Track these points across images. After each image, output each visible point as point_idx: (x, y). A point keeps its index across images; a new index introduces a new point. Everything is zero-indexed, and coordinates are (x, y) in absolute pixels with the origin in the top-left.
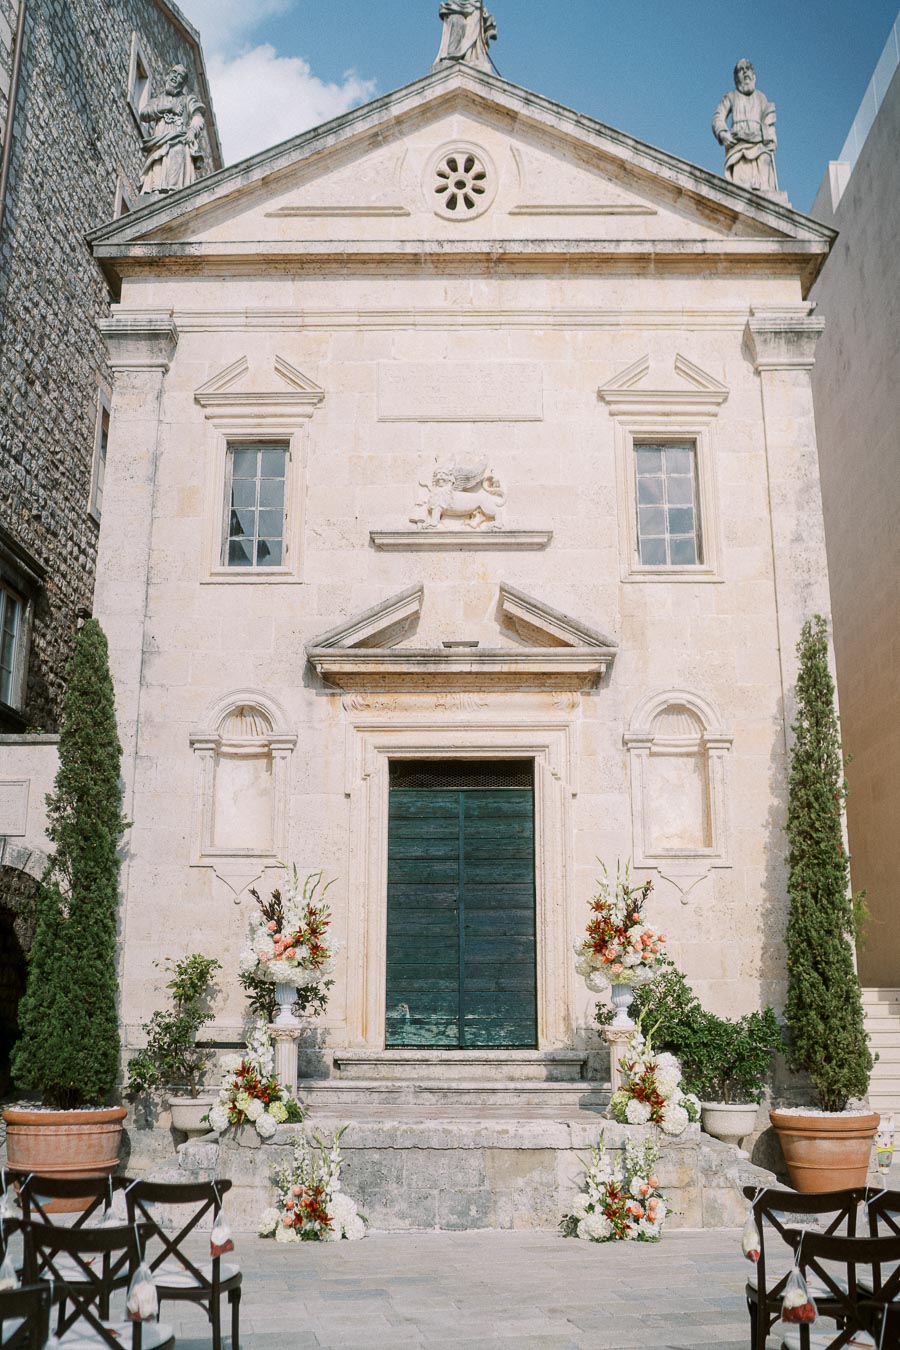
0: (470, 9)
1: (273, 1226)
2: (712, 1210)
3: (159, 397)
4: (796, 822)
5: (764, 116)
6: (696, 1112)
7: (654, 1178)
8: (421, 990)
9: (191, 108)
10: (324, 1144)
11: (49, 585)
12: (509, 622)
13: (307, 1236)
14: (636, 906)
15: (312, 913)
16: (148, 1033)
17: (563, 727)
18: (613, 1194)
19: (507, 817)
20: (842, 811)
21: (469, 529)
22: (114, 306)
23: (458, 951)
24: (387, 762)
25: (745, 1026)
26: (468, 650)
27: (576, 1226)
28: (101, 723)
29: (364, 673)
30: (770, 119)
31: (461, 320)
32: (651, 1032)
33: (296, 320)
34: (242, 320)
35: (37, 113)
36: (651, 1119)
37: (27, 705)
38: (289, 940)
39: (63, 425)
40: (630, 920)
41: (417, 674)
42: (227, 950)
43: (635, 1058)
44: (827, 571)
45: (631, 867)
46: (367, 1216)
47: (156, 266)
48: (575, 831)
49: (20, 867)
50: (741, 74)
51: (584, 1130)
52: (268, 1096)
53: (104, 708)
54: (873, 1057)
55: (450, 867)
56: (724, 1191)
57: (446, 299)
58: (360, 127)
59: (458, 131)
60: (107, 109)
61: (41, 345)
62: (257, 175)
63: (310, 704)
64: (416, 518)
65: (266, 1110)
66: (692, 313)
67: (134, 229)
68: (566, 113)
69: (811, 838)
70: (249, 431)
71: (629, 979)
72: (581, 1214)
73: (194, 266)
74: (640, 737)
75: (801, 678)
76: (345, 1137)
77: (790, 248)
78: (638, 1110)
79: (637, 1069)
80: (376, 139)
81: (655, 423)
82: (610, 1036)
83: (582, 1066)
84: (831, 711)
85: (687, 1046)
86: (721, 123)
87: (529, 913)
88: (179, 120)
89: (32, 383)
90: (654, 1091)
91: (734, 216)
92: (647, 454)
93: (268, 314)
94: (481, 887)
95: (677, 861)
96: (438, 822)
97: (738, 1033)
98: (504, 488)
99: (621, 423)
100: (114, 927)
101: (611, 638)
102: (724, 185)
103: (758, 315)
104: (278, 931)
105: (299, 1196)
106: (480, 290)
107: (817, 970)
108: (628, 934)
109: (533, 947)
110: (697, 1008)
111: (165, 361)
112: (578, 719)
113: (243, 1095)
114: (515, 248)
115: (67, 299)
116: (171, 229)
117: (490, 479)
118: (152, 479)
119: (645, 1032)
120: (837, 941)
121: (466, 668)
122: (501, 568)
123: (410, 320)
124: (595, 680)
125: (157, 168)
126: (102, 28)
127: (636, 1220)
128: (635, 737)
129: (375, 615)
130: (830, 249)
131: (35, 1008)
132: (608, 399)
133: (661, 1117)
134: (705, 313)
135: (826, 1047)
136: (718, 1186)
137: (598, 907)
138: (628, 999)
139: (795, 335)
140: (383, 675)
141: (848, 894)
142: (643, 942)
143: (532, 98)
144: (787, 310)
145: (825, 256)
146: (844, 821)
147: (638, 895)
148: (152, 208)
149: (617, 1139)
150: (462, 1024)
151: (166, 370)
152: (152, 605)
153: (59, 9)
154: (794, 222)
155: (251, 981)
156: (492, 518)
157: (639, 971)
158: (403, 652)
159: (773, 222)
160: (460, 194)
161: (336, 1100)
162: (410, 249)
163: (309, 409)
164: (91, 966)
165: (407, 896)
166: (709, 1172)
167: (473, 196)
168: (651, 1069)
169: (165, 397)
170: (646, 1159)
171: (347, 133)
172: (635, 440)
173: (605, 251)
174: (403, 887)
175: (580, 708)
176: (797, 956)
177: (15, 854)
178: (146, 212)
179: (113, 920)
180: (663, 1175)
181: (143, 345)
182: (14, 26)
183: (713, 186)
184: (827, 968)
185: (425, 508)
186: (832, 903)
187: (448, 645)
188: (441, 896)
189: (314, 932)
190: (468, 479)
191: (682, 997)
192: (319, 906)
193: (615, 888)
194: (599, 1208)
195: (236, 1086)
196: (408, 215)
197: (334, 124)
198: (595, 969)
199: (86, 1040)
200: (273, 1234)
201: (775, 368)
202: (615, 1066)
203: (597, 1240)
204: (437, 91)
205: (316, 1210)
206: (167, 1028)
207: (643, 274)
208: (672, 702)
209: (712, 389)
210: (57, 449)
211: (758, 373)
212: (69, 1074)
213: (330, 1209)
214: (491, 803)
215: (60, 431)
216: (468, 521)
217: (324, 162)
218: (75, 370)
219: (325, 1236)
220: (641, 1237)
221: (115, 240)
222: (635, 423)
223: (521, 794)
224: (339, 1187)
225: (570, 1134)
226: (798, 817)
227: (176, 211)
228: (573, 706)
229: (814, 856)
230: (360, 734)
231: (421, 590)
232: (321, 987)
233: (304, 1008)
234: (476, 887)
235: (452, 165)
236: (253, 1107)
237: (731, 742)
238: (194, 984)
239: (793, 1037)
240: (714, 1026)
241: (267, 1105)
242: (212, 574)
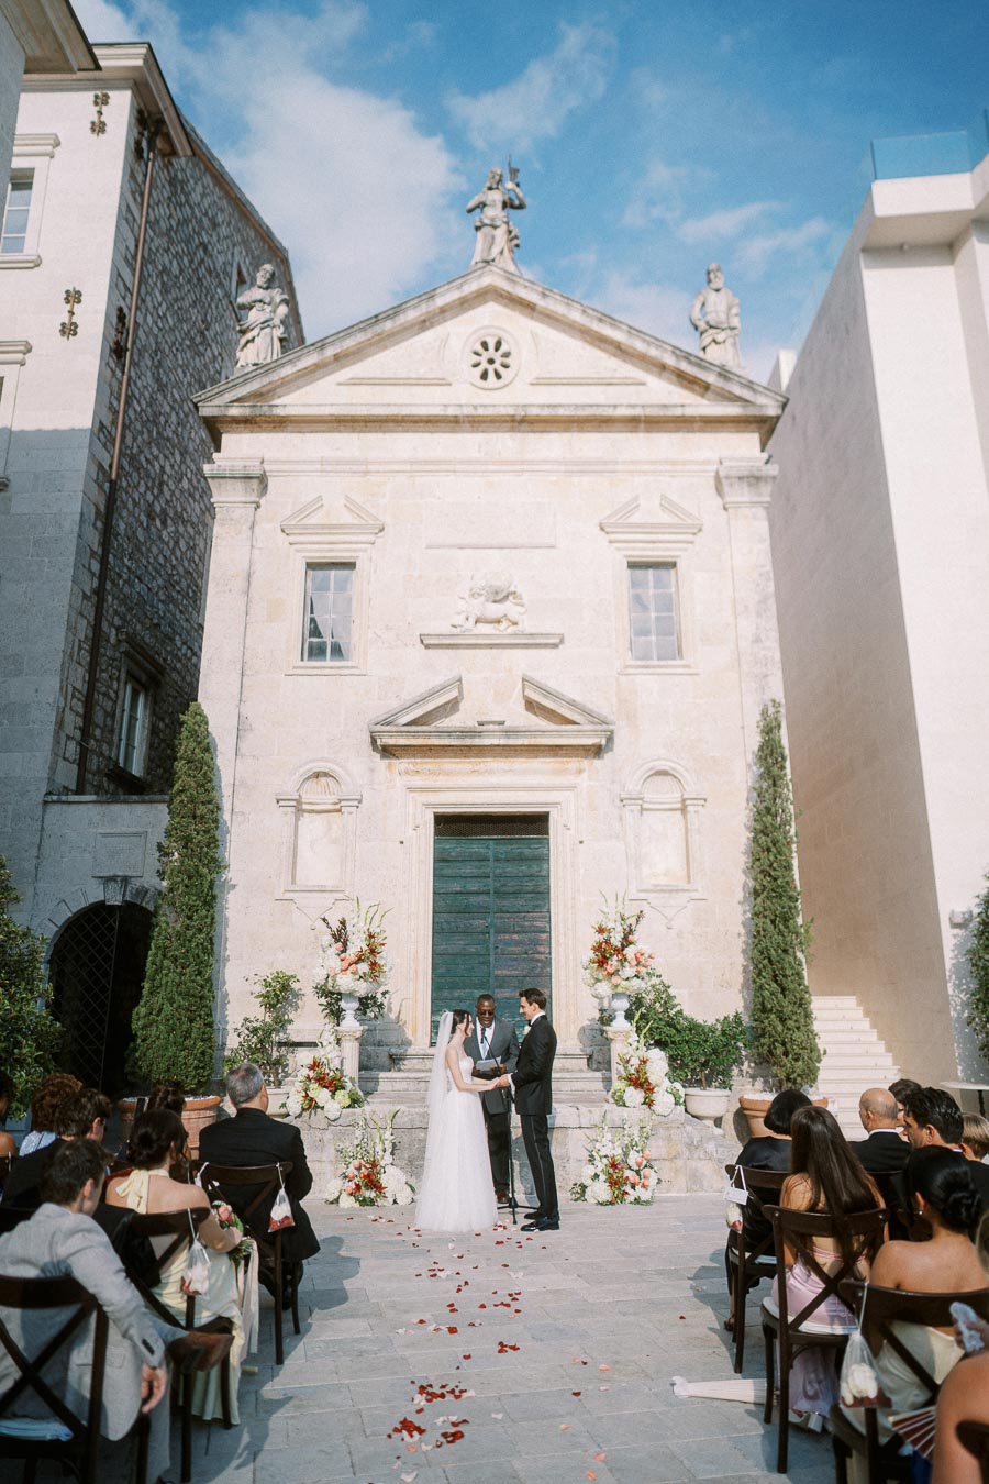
0: (498, 223)
1: (337, 1195)
2: (695, 1178)
3: (252, 527)
4: (758, 863)
5: (729, 309)
6: (680, 1097)
7: (647, 1152)
8: (460, 999)
9: (278, 300)
10: (380, 1125)
11: (168, 679)
12: (531, 705)
13: (364, 1202)
14: (631, 930)
15: (371, 936)
16: (239, 1035)
17: (571, 788)
18: (614, 1166)
19: (527, 859)
20: (795, 855)
21: (497, 632)
22: (215, 455)
23: (488, 967)
24: (432, 816)
25: (719, 1027)
26: (497, 727)
27: (584, 1192)
28: (203, 786)
29: (414, 746)
30: (735, 311)
31: (491, 468)
32: (644, 1032)
33: (362, 468)
34: (318, 467)
35: (156, 305)
36: (644, 1103)
37: (149, 774)
38: (353, 958)
39: (178, 553)
40: (626, 942)
41: (457, 746)
42: (304, 967)
43: (631, 1052)
44: (780, 665)
45: (626, 898)
46: (413, 1185)
47: (247, 423)
48: (582, 871)
49: (139, 902)
50: (712, 276)
51: (590, 1112)
52: (334, 1086)
53: (205, 773)
54: (822, 1052)
55: (482, 898)
56: (703, 1162)
57: (479, 451)
58: (412, 315)
59: (491, 317)
60: (213, 306)
61: (161, 491)
62: (330, 352)
63: (372, 770)
64: (456, 624)
65: (333, 1098)
66: (674, 463)
67: (232, 394)
68: (575, 305)
69: (770, 875)
70: (323, 554)
71: (626, 989)
72: (588, 1182)
73: (280, 423)
74: (634, 796)
75: (761, 749)
76: (396, 1119)
77: (751, 411)
78: (634, 1096)
79: (631, 1062)
80: (424, 324)
81: (644, 549)
82: (610, 1035)
83: (588, 1060)
84: (785, 775)
85: (673, 1043)
86: (696, 314)
87: (544, 936)
88: (268, 309)
89: (154, 519)
90: (647, 1080)
91: (706, 387)
92: (638, 572)
93: (338, 462)
94: (508, 915)
95: (662, 895)
96: (472, 863)
97: (713, 1032)
98: (525, 600)
99: (618, 549)
100: (212, 949)
101: (611, 718)
102: (699, 361)
103: (726, 464)
104: (343, 952)
105: (359, 1169)
106: (506, 443)
107: (776, 981)
108: (625, 952)
109: (548, 963)
110: (680, 1012)
111: (257, 499)
112: (583, 781)
113: (314, 1086)
114: (534, 412)
115: (181, 454)
116: (261, 395)
117: (515, 593)
118: (247, 593)
119: (639, 1030)
120: (792, 959)
121: (495, 742)
122: (522, 662)
123: (451, 468)
124: (597, 751)
125: (249, 345)
126: (209, 242)
127: (633, 1187)
128: (628, 796)
129: (423, 700)
130: (783, 410)
131: (145, 1016)
132: (607, 530)
133: (652, 1101)
134: (684, 463)
135: (784, 1044)
136: (699, 1158)
137: (601, 930)
138: (623, 1004)
139: (754, 480)
140: (430, 748)
141: (800, 921)
142: (637, 959)
143: (548, 293)
144: (749, 460)
145: (778, 418)
146: (795, 862)
147: (632, 921)
148: (247, 377)
149: (617, 1119)
151: (258, 506)
152: (244, 693)
153: (174, 224)
154: (754, 390)
155: (323, 991)
156: (515, 624)
157: (636, 982)
158: (445, 729)
159: (737, 390)
160: (491, 369)
161: (391, 1088)
162: (451, 412)
163: (372, 538)
164: (193, 981)
165: (449, 923)
166: (692, 1146)
167: (502, 370)
168: (644, 1062)
169: (257, 528)
170: (641, 1136)
171: (402, 319)
172: (628, 563)
173: (605, 413)
174: (445, 915)
175: (585, 775)
176: (760, 971)
177: (134, 891)
178: (241, 380)
179: (212, 944)
180: (655, 1149)
181: (239, 485)
182: (136, 234)
183: (690, 362)
184: (784, 980)
185: (463, 616)
186: (787, 927)
187: (481, 724)
188: (476, 923)
189: (373, 951)
190: (497, 593)
191: (667, 1004)
192: (378, 930)
193: (614, 916)
194: (603, 1177)
195: (308, 1078)
196: (450, 384)
197: (391, 312)
198: (598, 980)
199: (187, 1042)
200: (337, 1201)
201: (738, 505)
202: (615, 1059)
203: (601, 1204)
204: (472, 287)
205: (372, 1182)
206: (255, 1031)
207: (636, 432)
208: (658, 769)
209: (690, 522)
210: (174, 572)
211: (725, 509)
212: (172, 1069)
213: (384, 1180)
214: (515, 849)
215: (176, 559)
216: (496, 625)
217: (383, 341)
218: (189, 510)
219: (380, 1202)
220: (637, 1201)
221: (216, 402)
222: (627, 549)
223: (540, 841)
224: (391, 1161)
225: (579, 1116)
226: (759, 859)
227: (265, 380)
228: (580, 771)
229: (773, 890)
230: (412, 794)
231: (460, 680)
232: (379, 996)
233: (365, 1013)
234: (504, 915)
235: (485, 346)
236: (321, 1095)
237: (705, 800)
238: (279, 995)
239: (758, 1034)
240: (694, 1027)
241: (334, 1093)
242: (295, 668)
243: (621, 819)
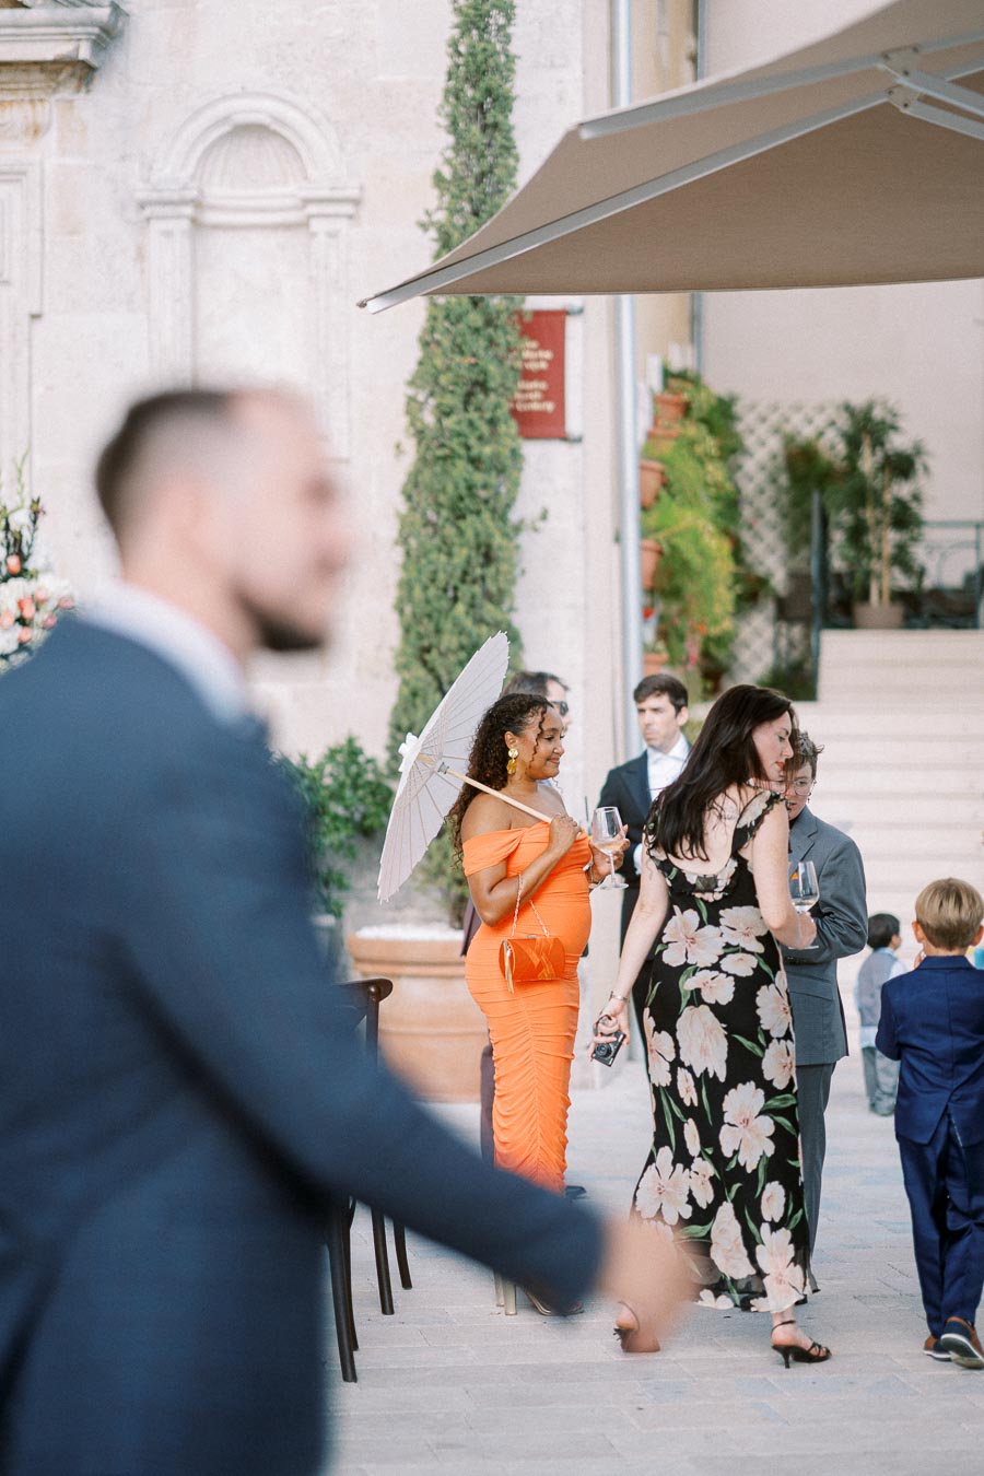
17: (16, 175)
74: (167, 195)
107: (425, 663)
112: (47, 155)
124: (84, 72)
128: (155, 196)
175: (51, 139)
186: (461, 532)
208: (241, 119)
228: (36, 131)
237: (357, 203)
243: (141, 255)
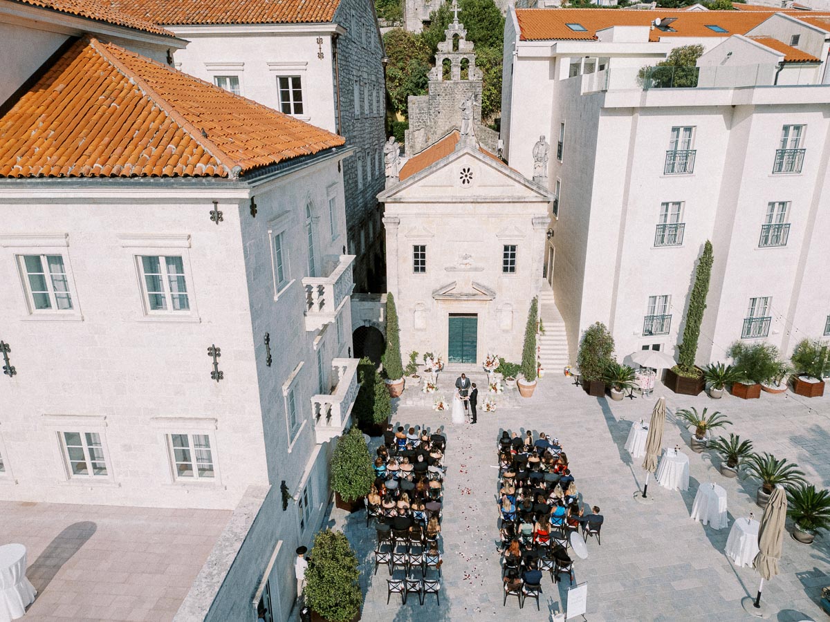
1: (435, 408)
2: (504, 405)
3: (397, 235)
6: (503, 385)
7: (495, 402)
8: (455, 353)
10: (442, 395)
12: (474, 288)
13: (440, 410)
15: (439, 359)
17: (484, 308)
19: (472, 323)
21: (466, 267)
22: (384, 214)
24: (448, 313)
29: (444, 299)
31: (465, 216)
33: (427, 216)
34: (414, 216)
36: (495, 392)
41: (455, 299)
47: (392, 202)
48: (485, 327)
49: (373, 326)
51: (484, 393)
52: (432, 388)
57: (462, 210)
58: (442, 165)
59: (466, 162)
62: (416, 179)
63: (433, 303)
64: (455, 265)
65: (432, 390)
66: (520, 214)
67: (387, 194)
70: (417, 244)
73: (402, 202)
77: (545, 200)
78: (493, 391)
79: (493, 384)
80: (446, 165)
81: (508, 243)
88: (394, 153)
90: (496, 388)
93: (420, 214)
97: (514, 365)
98: (474, 258)
99: (501, 243)
103: (536, 216)
105: (438, 404)
106: (469, 207)
107: (527, 361)
108: (493, 363)
109: (476, 347)
111: (398, 227)
112: (487, 307)
114: (479, 200)
116: (396, 193)
117: (471, 256)
118: (397, 255)
121: (465, 299)
123: (454, 216)
124: (491, 300)
127: (491, 408)
128: (498, 310)
129: (446, 287)
132: (498, 236)
134: (523, 214)
139: (543, 223)
140: (448, 300)
147: (495, 357)
148: (392, 189)
149: (489, 396)
150: (463, 359)
152: (399, 283)
156: (471, 265)
158: (452, 296)
160: (464, 178)
162: (454, 200)
167: (469, 180)
168: (496, 384)
170: (494, 399)
171: (439, 166)
172: (504, 248)
173: (501, 201)
174: (451, 336)
176: (525, 359)
177: (371, 323)
181: (392, 224)
185: (456, 263)
187: (461, 293)
190: (466, 257)
194: (486, 406)
195: (427, 387)
196: (453, 187)
201: (537, 229)
203: (485, 412)
204: (462, 153)
205: (441, 406)
208: (506, 303)
209: (523, 234)
216: (465, 265)
217: (433, 173)
219: (443, 410)
220: (492, 411)
221: (382, 198)
222: (504, 243)
223: (475, 320)
227: (398, 190)
228: (486, 304)
230: (443, 309)
231: (456, 282)
235: (464, 170)
237: (518, 311)
238: (414, 356)
242: (412, 276)
243: (496, 315)
